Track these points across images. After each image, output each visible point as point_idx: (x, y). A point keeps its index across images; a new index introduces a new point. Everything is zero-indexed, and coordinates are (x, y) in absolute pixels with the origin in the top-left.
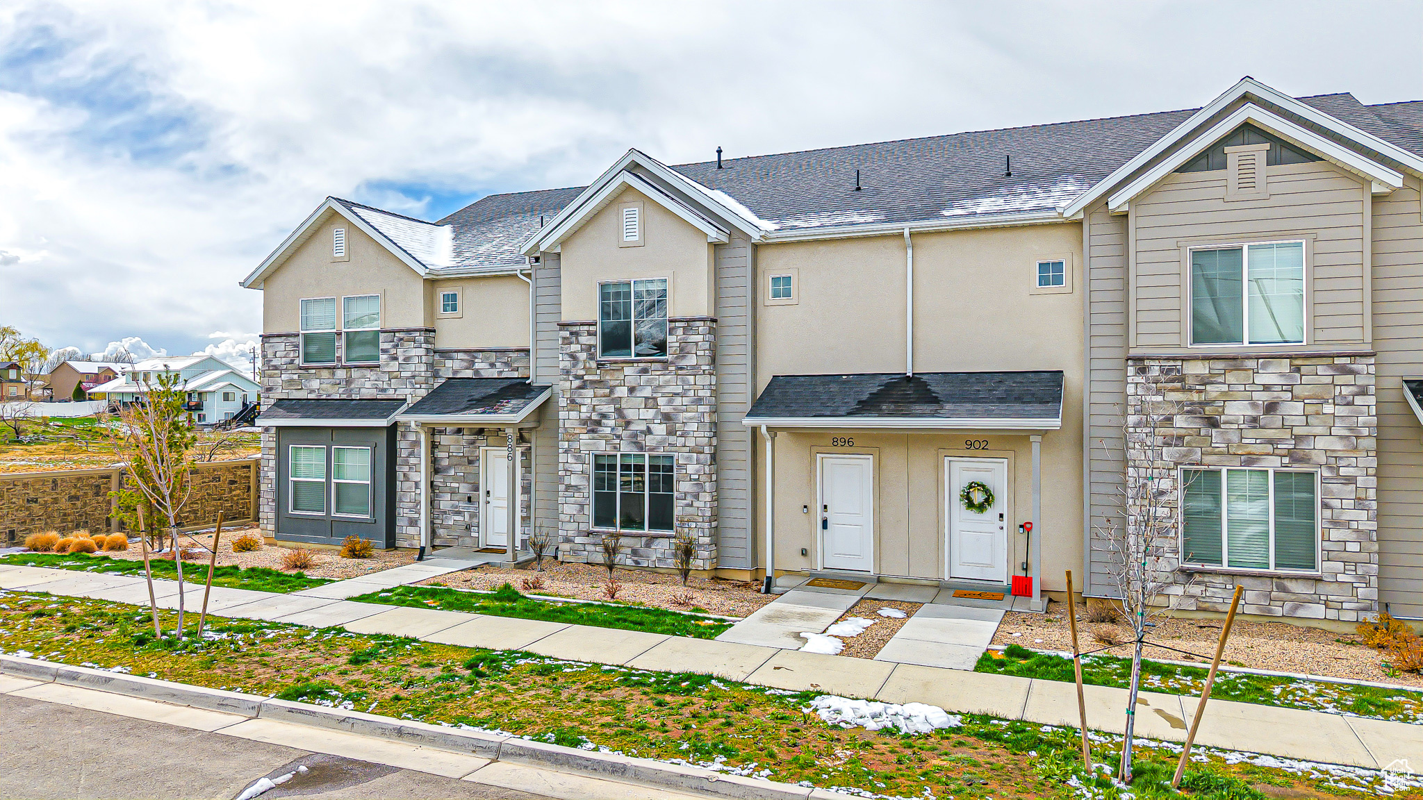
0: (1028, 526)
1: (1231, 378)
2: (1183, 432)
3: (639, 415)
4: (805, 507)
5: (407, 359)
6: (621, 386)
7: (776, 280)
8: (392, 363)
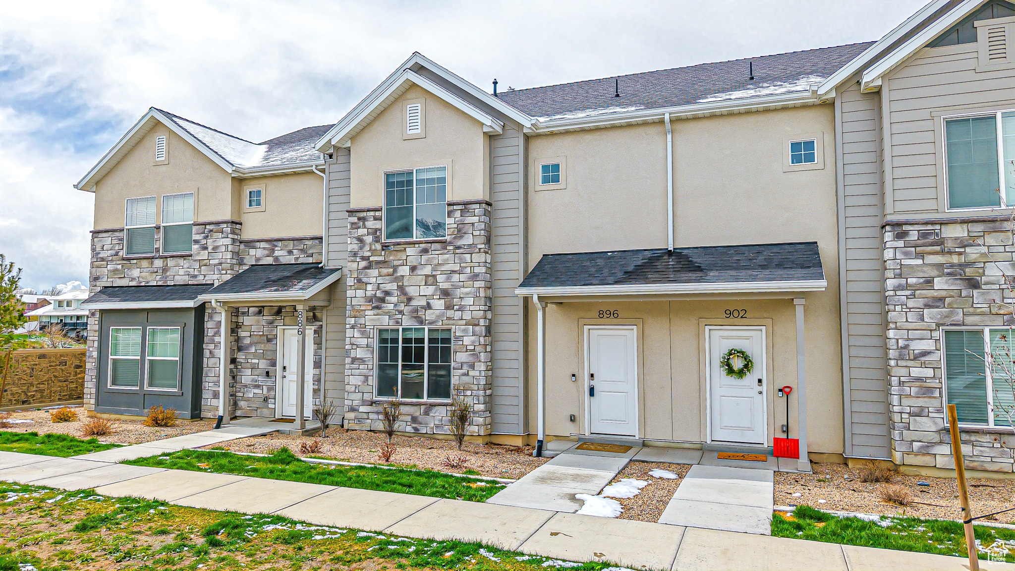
0: (787, 390)
1: (990, 240)
2: (943, 294)
3: (420, 291)
4: (574, 375)
5: (215, 248)
6: (403, 265)
7: (545, 168)
8: (202, 252)
